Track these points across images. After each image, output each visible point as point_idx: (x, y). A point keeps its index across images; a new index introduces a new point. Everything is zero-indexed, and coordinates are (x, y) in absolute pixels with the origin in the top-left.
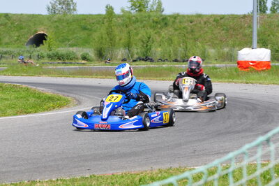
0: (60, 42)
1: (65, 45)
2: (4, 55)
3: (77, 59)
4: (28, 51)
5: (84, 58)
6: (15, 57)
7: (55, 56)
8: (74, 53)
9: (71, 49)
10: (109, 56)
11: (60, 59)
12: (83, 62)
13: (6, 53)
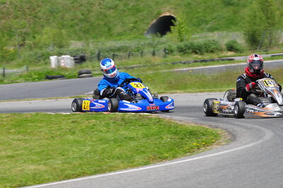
0: (195, 25)
1: (202, 29)
2: (117, 53)
3: (221, 50)
4: (150, 45)
5: (231, 48)
6: (133, 55)
7: (189, 48)
8: (215, 42)
9: (210, 34)
10: (266, 41)
11: (196, 53)
12: (230, 53)
13: (119, 49)
